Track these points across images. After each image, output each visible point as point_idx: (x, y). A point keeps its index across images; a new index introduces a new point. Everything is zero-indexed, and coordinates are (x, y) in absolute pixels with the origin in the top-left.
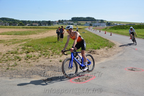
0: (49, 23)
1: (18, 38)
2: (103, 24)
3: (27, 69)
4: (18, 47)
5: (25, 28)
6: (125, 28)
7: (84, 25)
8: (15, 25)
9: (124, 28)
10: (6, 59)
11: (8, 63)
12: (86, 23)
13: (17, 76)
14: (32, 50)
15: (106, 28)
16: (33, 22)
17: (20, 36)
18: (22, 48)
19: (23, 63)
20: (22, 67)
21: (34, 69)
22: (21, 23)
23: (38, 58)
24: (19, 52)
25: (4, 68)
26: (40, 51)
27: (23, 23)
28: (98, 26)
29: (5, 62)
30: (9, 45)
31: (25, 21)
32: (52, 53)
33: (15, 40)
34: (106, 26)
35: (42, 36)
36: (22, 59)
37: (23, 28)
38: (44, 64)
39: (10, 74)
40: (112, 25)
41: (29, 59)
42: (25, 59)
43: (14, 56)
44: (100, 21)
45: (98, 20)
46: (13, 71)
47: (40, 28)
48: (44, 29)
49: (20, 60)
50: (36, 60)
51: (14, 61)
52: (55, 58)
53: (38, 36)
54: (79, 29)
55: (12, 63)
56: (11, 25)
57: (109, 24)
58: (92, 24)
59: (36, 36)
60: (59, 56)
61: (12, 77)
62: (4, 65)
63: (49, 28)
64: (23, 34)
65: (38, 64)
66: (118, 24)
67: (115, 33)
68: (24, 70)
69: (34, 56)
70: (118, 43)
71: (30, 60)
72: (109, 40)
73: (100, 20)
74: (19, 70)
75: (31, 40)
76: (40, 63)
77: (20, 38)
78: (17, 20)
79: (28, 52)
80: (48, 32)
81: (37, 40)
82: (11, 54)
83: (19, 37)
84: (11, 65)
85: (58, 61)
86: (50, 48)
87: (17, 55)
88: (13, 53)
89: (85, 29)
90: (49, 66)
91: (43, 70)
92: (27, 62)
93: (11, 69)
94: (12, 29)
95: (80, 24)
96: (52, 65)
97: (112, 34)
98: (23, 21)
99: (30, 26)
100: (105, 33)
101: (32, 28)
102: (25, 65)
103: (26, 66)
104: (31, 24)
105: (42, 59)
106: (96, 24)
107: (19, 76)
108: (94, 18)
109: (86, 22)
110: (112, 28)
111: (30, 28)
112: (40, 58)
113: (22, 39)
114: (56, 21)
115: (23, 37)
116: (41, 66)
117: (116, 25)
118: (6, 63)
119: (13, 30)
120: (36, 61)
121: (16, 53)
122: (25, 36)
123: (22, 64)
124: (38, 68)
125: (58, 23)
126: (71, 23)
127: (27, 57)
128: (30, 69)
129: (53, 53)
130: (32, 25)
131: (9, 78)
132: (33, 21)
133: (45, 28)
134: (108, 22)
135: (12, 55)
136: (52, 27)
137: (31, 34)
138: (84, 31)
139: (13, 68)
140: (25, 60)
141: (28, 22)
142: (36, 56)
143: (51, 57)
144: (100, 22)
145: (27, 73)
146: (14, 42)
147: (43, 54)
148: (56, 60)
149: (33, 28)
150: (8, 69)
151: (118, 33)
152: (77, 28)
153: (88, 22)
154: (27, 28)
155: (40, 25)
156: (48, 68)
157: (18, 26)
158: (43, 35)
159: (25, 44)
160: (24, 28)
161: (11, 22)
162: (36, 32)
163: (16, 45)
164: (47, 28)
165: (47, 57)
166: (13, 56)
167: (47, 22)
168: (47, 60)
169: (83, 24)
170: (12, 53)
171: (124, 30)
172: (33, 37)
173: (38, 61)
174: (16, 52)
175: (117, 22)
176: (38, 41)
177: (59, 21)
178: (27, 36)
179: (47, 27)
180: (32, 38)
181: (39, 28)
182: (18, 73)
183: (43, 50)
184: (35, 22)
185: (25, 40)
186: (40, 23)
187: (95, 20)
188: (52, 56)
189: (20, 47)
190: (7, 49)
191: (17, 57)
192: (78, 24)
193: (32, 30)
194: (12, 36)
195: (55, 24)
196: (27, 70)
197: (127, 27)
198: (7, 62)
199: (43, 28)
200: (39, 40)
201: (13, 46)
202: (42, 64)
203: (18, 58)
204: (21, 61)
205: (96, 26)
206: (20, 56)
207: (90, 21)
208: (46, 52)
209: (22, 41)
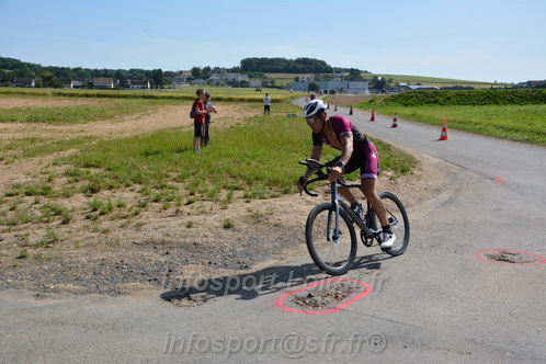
0: (158, 78)
1: (43, 135)
2: (360, 84)
3: (101, 257)
4: (48, 170)
5: (65, 95)
6: (441, 99)
7: (288, 87)
8: (27, 84)
9: (436, 102)
10: (10, 215)
11: (22, 233)
12: (297, 79)
13: (62, 286)
14: (108, 181)
15: (371, 101)
16: (96, 73)
17: (50, 127)
18: (67, 174)
19: (81, 233)
20: (78, 247)
21: (129, 256)
22: (50, 78)
23: (137, 214)
24: (56, 189)
25: (5, 252)
26: (138, 187)
27: (55, 78)
28: (341, 90)
29: (9, 231)
30: (11, 160)
31: (63, 69)
32: (188, 192)
33: (33, 141)
34: (367, 92)
35: (135, 127)
36: (74, 215)
37: (59, 94)
38: (167, 239)
39: (34, 277)
40: (391, 90)
41: (101, 217)
42: (88, 218)
43: (38, 206)
44: (347, 74)
45: (339, 71)
46: (46, 267)
47: (125, 97)
48: (140, 100)
49: (65, 222)
50: (129, 222)
51: (42, 225)
52: (202, 213)
53: (120, 126)
54: (273, 101)
55: (37, 234)
56: (9, 82)
57: (379, 84)
58: (316, 82)
59: (113, 127)
60: (217, 206)
61: (46, 289)
62: (5, 242)
63: (156, 98)
64: (60, 120)
65: (139, 237)
66: (414, 87)
67: (406, 118)
68: (90, 261)
69: (119, 206)
70: (425, 156)
71: (105, 223)
72: (389, 143)
73: (346, 70)
74: (66, 260)
75: (94, 143)
76: (151, 234)
77: (49, 135)
78: (31, 66)
79: (94, 191)
80: (155, 111)
81: (119, 140)
82: (27, 198)
83: (44, 131)
84: (31, 240)
85: (217, 224)
86: (175, 175)
87: (52, 202)
88: (36, 194)
89: (294, 102)
90: (185, 247)
91: (163, 260)
92: (95, 230)
93: (37, 258)
94: (13, 99)
95: (273, 82)
96: (198, 241)
97: (397, 123)
98: (56, 68)
99: (82, 87)
100: (373, 119)
101: (93, 96)
102: (92, 241)
103: (94, 246)
104: (89, 80)
105: (154, 216)
106: (331, 85)
107: (70, 286)
108: (323, 63)
109: (294, 76)
110: (394, 100)
111: (87, 96)
112: (144, 213)
113: (59, 136)
114: (181, 72)
115: (61, 131)
116: (153, 244)
117: (407, 88)
118: (12, 234)
119: (20, 102)
120: (131, 225)
121: (45, 192)
122: (69, 127)
123: (77, 239)
124: (145, 254)
125: (189, 79)
126: (240, 78)
127: (95, 210)
128: (112, 256)
129: (192, 194)
130: (91, 86)
131: (32, 293)
132: (96, 71)
133: (144, 97)
134: (375, 78)
135: (31, 199)
136: (169, 94)
137: (93, 120)
138: (290, 109)
139: (45, 253)
140: (88, 222)
141: (74, 74)
142: (129, 206)
143: (186, 209)
144: (347, 79)
145: (103, 273)
146: (31, 148)
147: (153, 197)
148: (210, 223)
149: (99, 96)
150: (21, 257)
151: (417, 119)
152: (267, 99)
153: (301, 76)
154: (72, 95)
155: (123, 85)
156: (184, 251)
157: (37, 86)
158: (140, 122)
159: (76, 157)
160: (62, 98)
161: (10, 74)
162: (110, 113)
163: (41, 163)
164: (152, 97)
165: (171, 211)
166: (36, 203)
167: (147, 73)
168: (175, 222)
169: (285, 83)
170: (28, 194)
171: (439, 107)
172: (101, 129)
173: (138, 227)
174: (44, 189)
175: (409, 79)
176: (123, 144)
177: (195, 71)
178: (76, 127)
179: (149, 91)
180: (97, 134)
181: (119, 97)
182: (66, 272)
183: (152, 181)
184: (102, 76)
185: (72, 140)
186: (124, 79)
187: (329, 70)
188: (189, 203)
189: (57, 168)
190: (7, 175)
191: (53, 210)
192: (265, 85)
193: (93, 103)
194: (19, 124)
195: (180, 81)
196: (103, 263)
197: (449, 98)
198: (14, 227)
199: (135, 97)
200: (127, 141)
201: (31, 165)
202: (158, 236)
203: (58, 213)
204: (73, 226)
205: (333, 92)
206: (66, 204)
207: (311, 71)
208: (165, 190)
209: (62, 145)
